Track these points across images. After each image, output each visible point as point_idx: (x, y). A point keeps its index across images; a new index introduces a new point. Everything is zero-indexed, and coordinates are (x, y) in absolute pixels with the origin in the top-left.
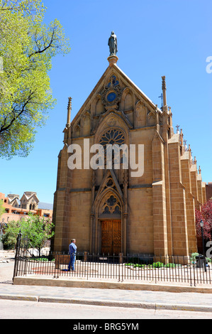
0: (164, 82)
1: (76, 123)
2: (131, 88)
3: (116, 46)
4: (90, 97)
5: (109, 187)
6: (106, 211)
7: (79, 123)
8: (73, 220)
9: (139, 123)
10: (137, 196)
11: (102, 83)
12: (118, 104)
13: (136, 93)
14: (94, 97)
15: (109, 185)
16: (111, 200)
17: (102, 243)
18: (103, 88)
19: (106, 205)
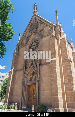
0: (56, 13)
1: (21, 41)
2: (42, 20)
3: (36, 7)
4: (26, 29)
5: (31, 67)
6: (31, 80)
7: (22, 41)
8: (16, 86)
9: (46, 34)
10: (44, 70)
11: (31, 23)
12: (37, 29)
13: (44, 22)
14: (28, 29)
15: (31, 65)
16: (33, 74)
17: (29, 98)
18: (31, 24)
19: (31, 76)
